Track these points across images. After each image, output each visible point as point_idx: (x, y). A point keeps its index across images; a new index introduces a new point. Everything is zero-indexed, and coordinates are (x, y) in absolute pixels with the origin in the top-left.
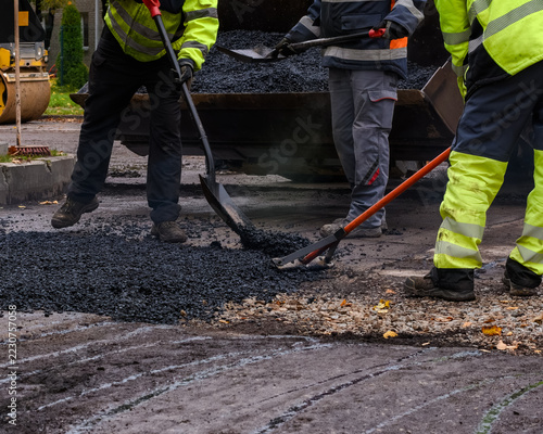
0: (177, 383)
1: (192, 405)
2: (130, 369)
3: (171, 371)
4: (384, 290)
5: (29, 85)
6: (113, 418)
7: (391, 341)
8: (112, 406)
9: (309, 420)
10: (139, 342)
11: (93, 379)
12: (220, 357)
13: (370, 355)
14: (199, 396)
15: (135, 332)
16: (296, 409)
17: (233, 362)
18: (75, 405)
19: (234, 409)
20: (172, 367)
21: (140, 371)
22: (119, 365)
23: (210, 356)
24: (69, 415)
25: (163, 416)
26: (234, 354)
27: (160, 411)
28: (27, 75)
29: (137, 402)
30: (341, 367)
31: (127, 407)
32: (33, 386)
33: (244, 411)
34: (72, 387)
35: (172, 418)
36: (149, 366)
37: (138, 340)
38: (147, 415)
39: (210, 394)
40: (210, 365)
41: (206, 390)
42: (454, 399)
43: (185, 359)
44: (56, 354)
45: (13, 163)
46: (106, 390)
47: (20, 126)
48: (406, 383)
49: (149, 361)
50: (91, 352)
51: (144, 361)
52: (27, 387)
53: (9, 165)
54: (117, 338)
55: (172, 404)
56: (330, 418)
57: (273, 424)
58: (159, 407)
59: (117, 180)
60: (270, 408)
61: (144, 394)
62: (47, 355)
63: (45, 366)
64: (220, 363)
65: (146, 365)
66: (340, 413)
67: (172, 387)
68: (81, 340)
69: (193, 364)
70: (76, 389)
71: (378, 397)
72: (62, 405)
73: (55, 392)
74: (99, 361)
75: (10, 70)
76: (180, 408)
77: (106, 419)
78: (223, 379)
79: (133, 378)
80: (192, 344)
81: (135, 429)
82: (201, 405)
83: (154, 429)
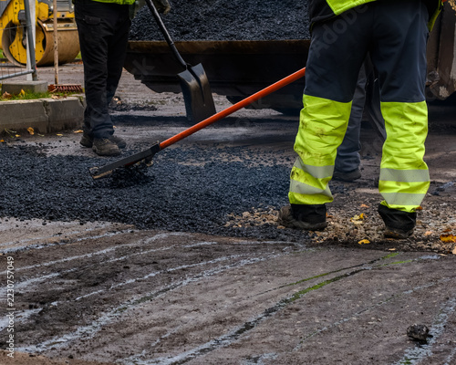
0: (189, 280)
1: (201, 297)
2: (150, 267)
3: (183, 269)
4: (359, 204)
5: (64, 34)
6: (137, 307)
7: (365, 247)
8: (136, 297)
9: (297, 310)
10: (158, 246)
11: (120, 276)
12: (224, 258)
13: (348, 258)
14: (207, 290)
15: (154, 238)
16: (286, 301)
17: (234, 263)
18: (106, 296)
19: (235, 301)
20: (184, 266)
21: (159, 269)
22: (141, 264)
23: (216, 257)
24: (101, 304)
25: (177, 306)
26: (235, 256)
27: (175, 302)
28: (62, 25)
29: (156, 294)
30: (324, 267)
31: (148, 298)
32: (71, 281)
33: (243, 302)
34: (103, 282)
35: (184, 307)
36: (166, 265)
37: (156, 244)
38: (165, 304)
39: (216, 288)
40: (215, 265)
41: (212, 285)
42: (416, 294)
43: (195, 260)
44: (89, 255)
45: (52, 99)
46: (131, 284)
47: (57, 68)
48: (377, 281)
49: (165, 261)
50: (118, 254)
51: (161, 261)
52: (66, 281)
53: (49, 100)
54: (139, 243)
55: (185, 296)
56: (314, 309)
57: (268, 313)
58: (175, 299)
59: (138, 113)
60: (265, 300)
61: (162, 288)
62: (83, 256)
63: (81, 265)
64: (224, 263)
65: (163, 265)
66: (322, 305)
67: (185, 283)
68: (108, 243)
69: (201, 264)
70: (107, 283)
71: (354, 292)
72: (96, 296)
73: (90, 286)
74: (125, 261)
75: (48, 21)
76: (191, 300)
77: (131, 307)
78: (226, 276)
79: (153, 275)
80: (201, 247)
81: (155, 316)
82: (209, 297)
83: (171, 316)
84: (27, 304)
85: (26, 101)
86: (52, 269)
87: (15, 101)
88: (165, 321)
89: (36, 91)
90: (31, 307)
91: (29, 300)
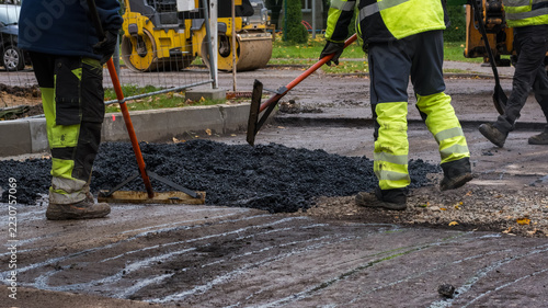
0: (293, 252)
1: (297, 265)
2: (267, 243)
3: (292, 245)
4: (466, 194)
5: (256, 43)
9: (366, 274)
11: (241, 250)
14: (303, 260)
16: (361, 268)
17: (335, 240)
18: (225, 264)
19: (322, 268)
20: (294, 243)
21: (273, 244)
22: (261, 241)
23: (322, 236)
25: (276, 271)
26: (337, 235)
27: (275, 268)
28: (255, 35)
29: (263, 263)
31: (256, 266)
32: (204, 253)
33: (327, 269)
34: (227, 254)
35: (281, 272)
36: (280, 242)
37: (280, 226)
38: (267, 270)
39: (311, 258)
40: (319, 241)
41: (310, 256)
42: (464, 263)
43: (305, 238)
45: (227, 105)
46: (247, 256)
47: (236, 75)
48: (439, 253)
50: (247, 233)
51: (278, 239)
52: (200, 254)
53: (224, 106)
55: (285, 264)
56: (379, 273)
57: (342, 277)
58: (276, 266)
60: (345, 268)
61: (269, 259)
63: (215, 241)
64: (328, 240)
65: (278, 241)
66: (386, 271)
67: (289, 254)
68: (243, 224)
70: (229, 255)
72: (217, 264)
73: (215, 257)
75: (242, 32)
76: (289, 267)
78: (323, 250)
79: (267, 249)
81: (256, 278)
82: (302, 266)
83: (267, 279)
84: (164, 270)
85: (204, 107)
86: (191, 244)
87: (195, 107)
88: (263, 282)
89: (215, 98)
90: (166, 273)
91: (167, 267)
